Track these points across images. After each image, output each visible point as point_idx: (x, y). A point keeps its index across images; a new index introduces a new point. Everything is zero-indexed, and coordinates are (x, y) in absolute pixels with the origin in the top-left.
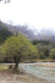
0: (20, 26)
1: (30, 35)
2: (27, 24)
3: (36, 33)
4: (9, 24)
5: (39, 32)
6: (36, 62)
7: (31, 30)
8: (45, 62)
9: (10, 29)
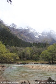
0: (22, 29)
1: (31, 38)
2: (29, 27)
3: (37, 36)
4: (12, 27)
5: (40, 35)
6: (28, 63)
7: (32, 33)
8: (36, 63)
9: (13, 32)
